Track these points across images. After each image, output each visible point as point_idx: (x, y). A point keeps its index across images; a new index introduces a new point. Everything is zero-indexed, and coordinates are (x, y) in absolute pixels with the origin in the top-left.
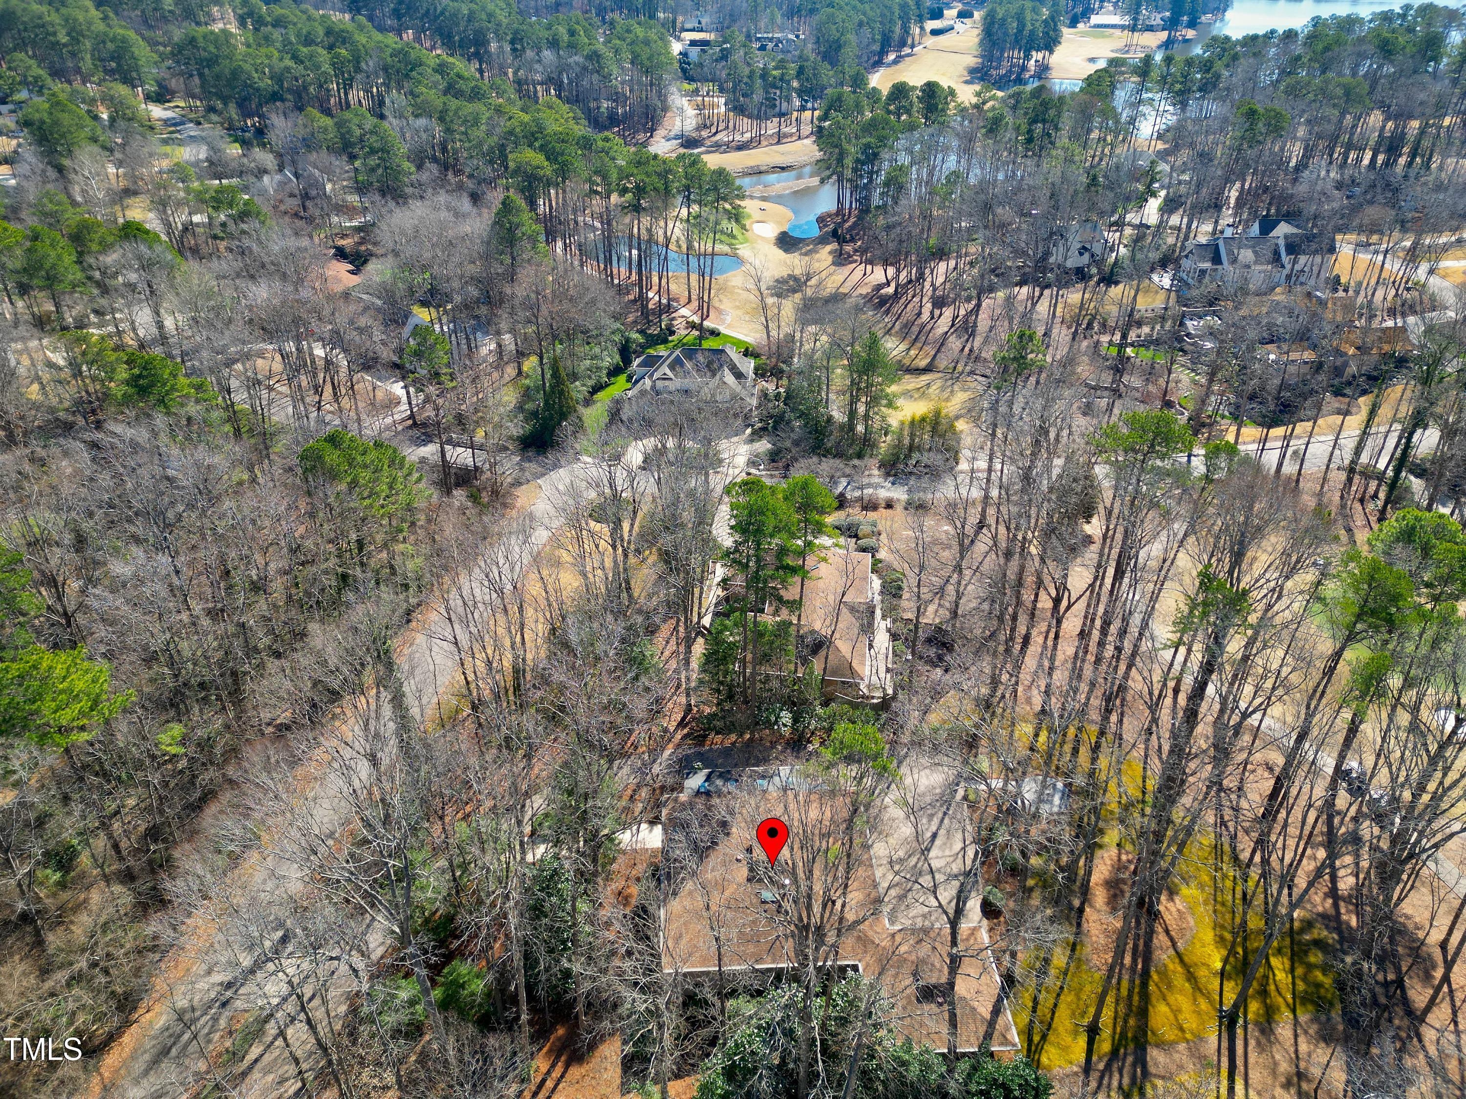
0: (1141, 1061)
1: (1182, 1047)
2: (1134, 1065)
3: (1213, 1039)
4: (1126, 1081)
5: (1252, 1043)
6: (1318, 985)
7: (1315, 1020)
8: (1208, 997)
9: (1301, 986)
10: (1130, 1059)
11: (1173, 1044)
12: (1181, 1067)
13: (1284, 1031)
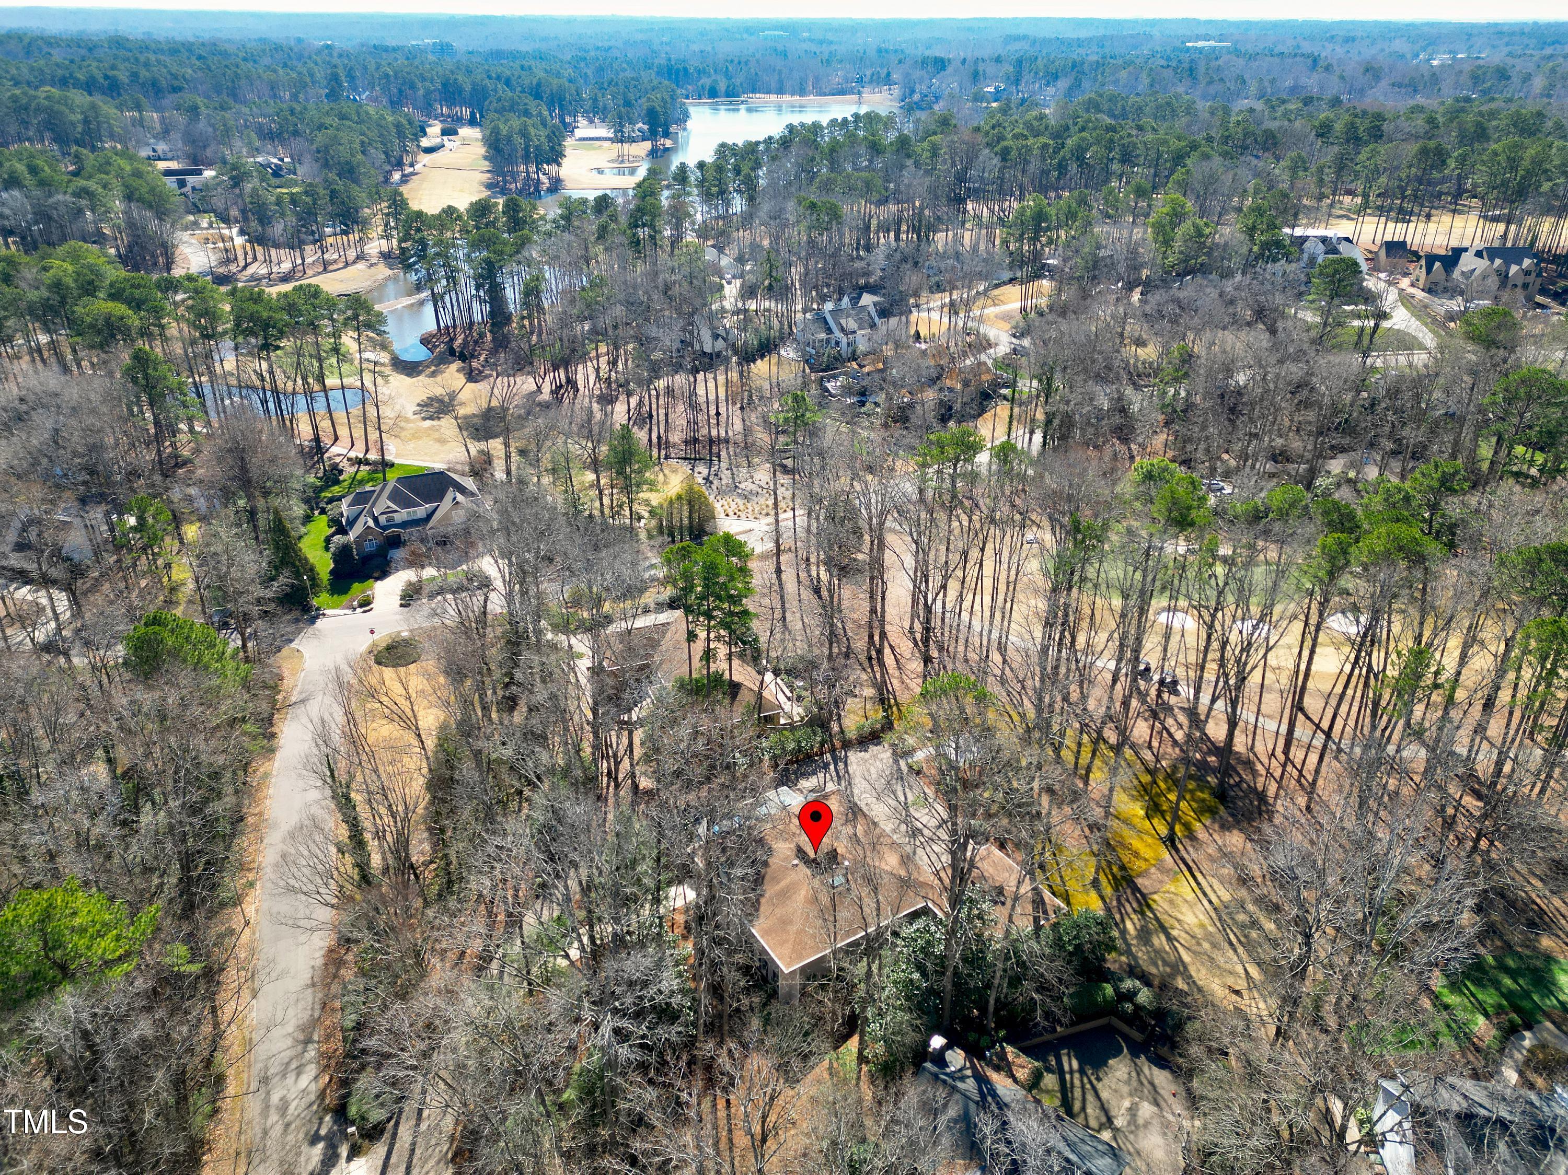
0: (1136, 889)
1: (1153, 870)
2: (1133, 894)
3: (1167, 856)
4: (1135, 905)
5: (1190, 849)
6: (1203, 800)
7: (1214, 821)
8: (1147, 833)
9: (1194, 805)
10: (1129, 891)
11: (1146, 871)
12: (1161, 882)
13: (1201, 834)
